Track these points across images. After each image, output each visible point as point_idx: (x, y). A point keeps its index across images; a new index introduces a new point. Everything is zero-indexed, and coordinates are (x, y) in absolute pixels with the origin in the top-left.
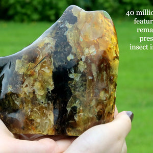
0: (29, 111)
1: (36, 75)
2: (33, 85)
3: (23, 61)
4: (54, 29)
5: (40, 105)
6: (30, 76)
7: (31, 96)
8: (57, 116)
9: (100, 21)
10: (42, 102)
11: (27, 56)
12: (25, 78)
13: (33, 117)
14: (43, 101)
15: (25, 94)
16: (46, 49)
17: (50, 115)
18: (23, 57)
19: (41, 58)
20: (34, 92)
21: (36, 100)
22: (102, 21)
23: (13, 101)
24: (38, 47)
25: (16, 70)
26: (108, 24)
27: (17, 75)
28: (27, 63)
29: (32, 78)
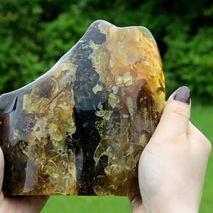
0: (42, 163)
1: (51, 114)
2: (47, 128)
3: (32, 96)
4: (75, 52)
5: (57, 154)
6: (43, 115)
7: (45, 143)
8: (81, 169)
9: (138, 39)
10: (60, 151)
11: (38, 89)
12: (36, 118)
13: (47, 172)
14: (62, 149)
15: (37, 140)
16: (64, 78)
17: (71, 168)
18: (33, 90)
19: (57, 90)
20: (49, 138)
21: (52, 147)
22: (140, 40)
23: (21, 151)
24: (53, 77)
25: (24, 108)
26: (149, 45)
27: (24, 115)
28: (38, 99)
29: (45, 119)
